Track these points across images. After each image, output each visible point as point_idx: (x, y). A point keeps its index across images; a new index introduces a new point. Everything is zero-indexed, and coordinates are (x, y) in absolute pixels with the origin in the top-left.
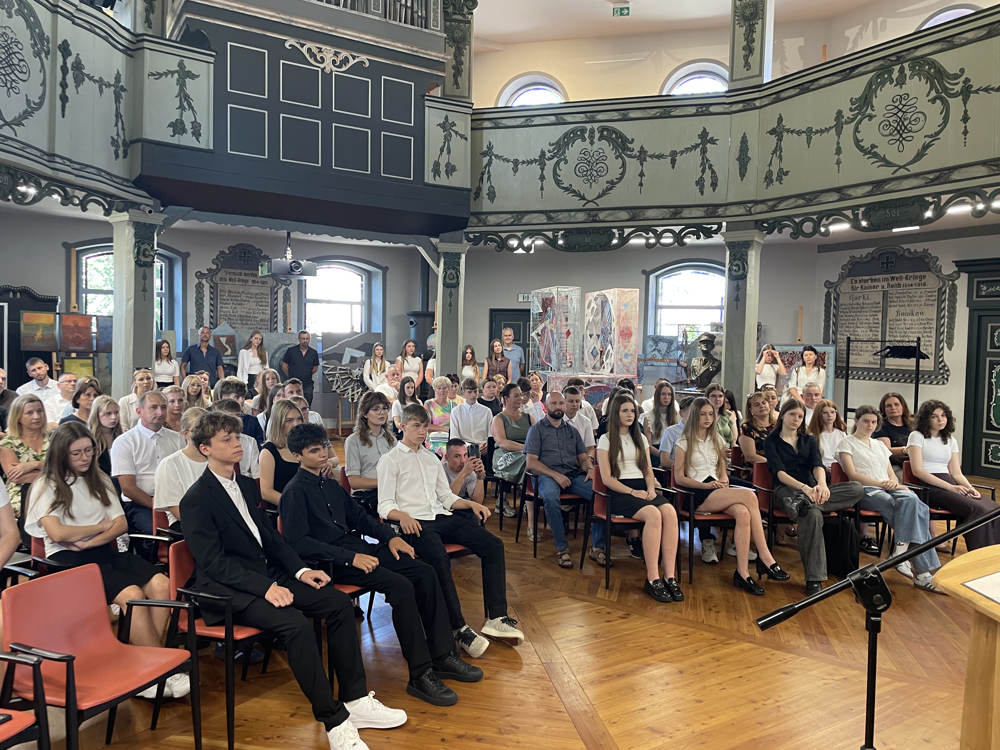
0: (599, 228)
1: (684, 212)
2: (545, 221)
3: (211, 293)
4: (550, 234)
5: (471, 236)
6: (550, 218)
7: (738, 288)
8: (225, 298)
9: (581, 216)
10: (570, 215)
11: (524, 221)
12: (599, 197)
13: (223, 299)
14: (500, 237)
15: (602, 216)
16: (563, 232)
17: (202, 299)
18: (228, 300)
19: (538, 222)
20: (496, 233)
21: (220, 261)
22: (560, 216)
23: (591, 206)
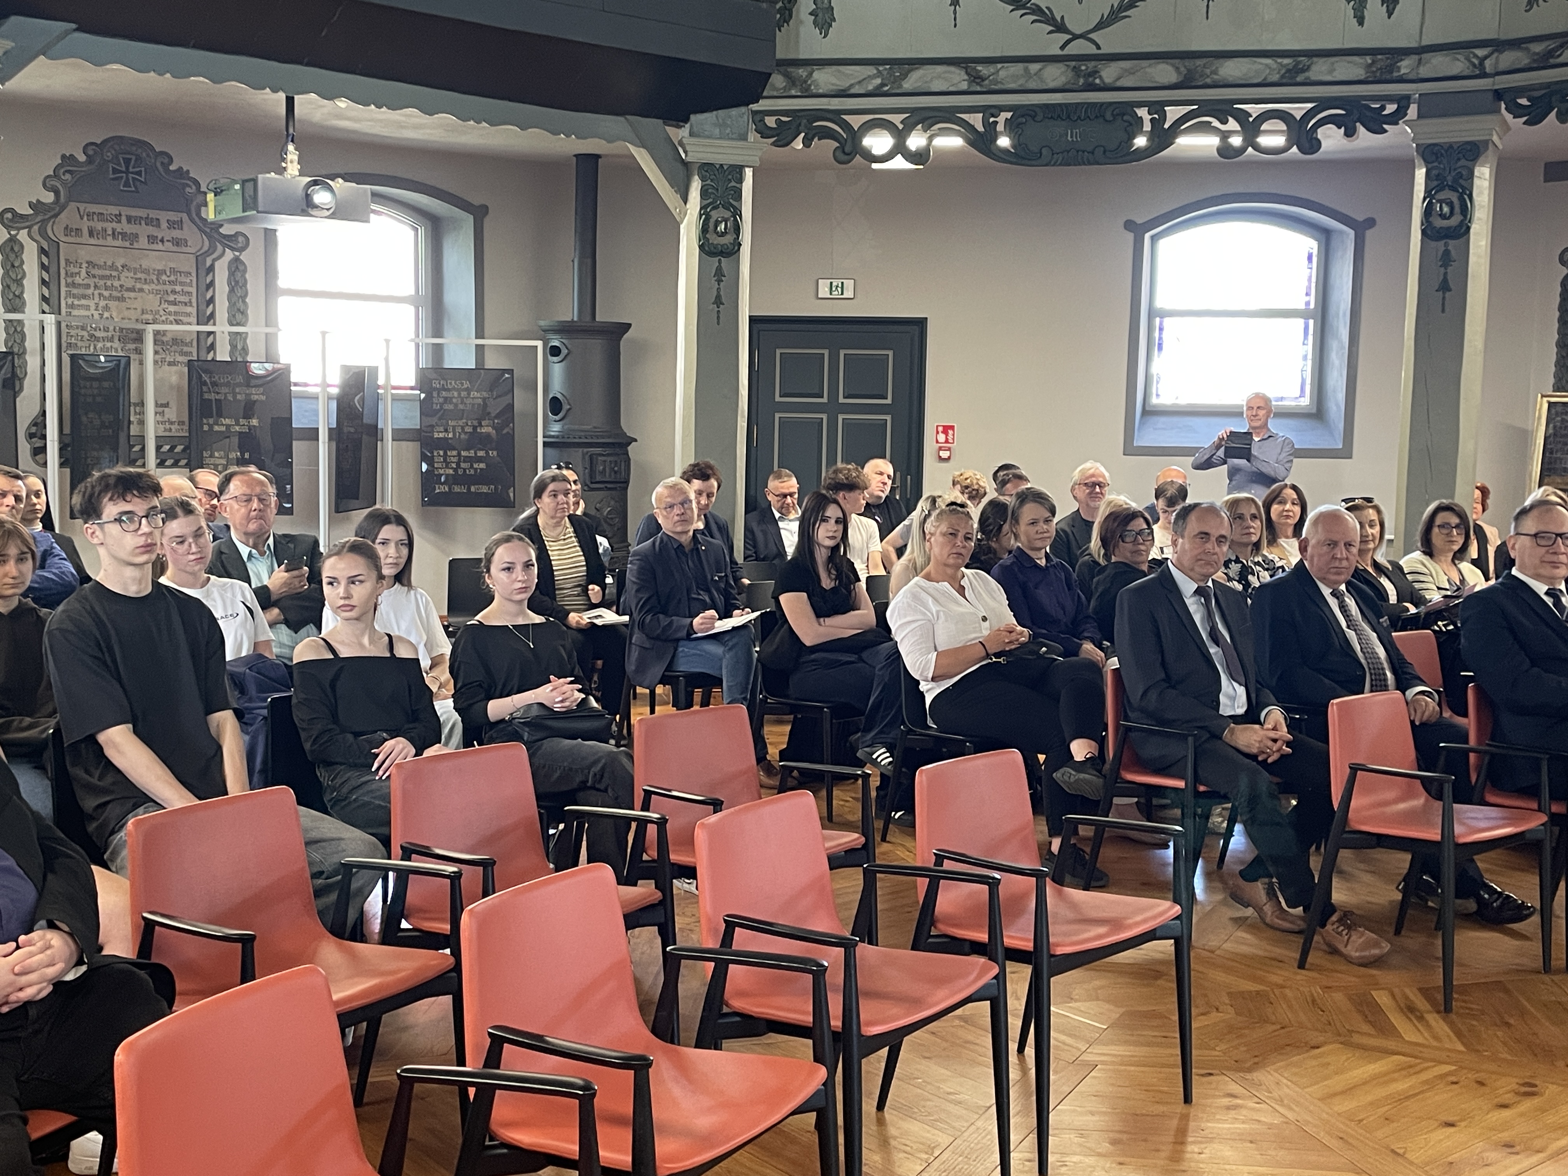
0: (1102, 104)
1: (1314, 68)
2: (964, 86)
3: (43, 267)
4: (976, 120)
5: (771, 121)
6: (976, 78)
8: (78, 280)
9: (1055, 75)
10: (1026, 70)
11: (908, 85)
12: (1100, 26)
14: (846, 126)
15: (1109, 73)
16: (1009, 115)
17: (19, 282)
18: (88, 286)
19: (944, 88)
20: (835, 115)
21: (64, 183)
22: (1002, 74)
23: (1079, 47)
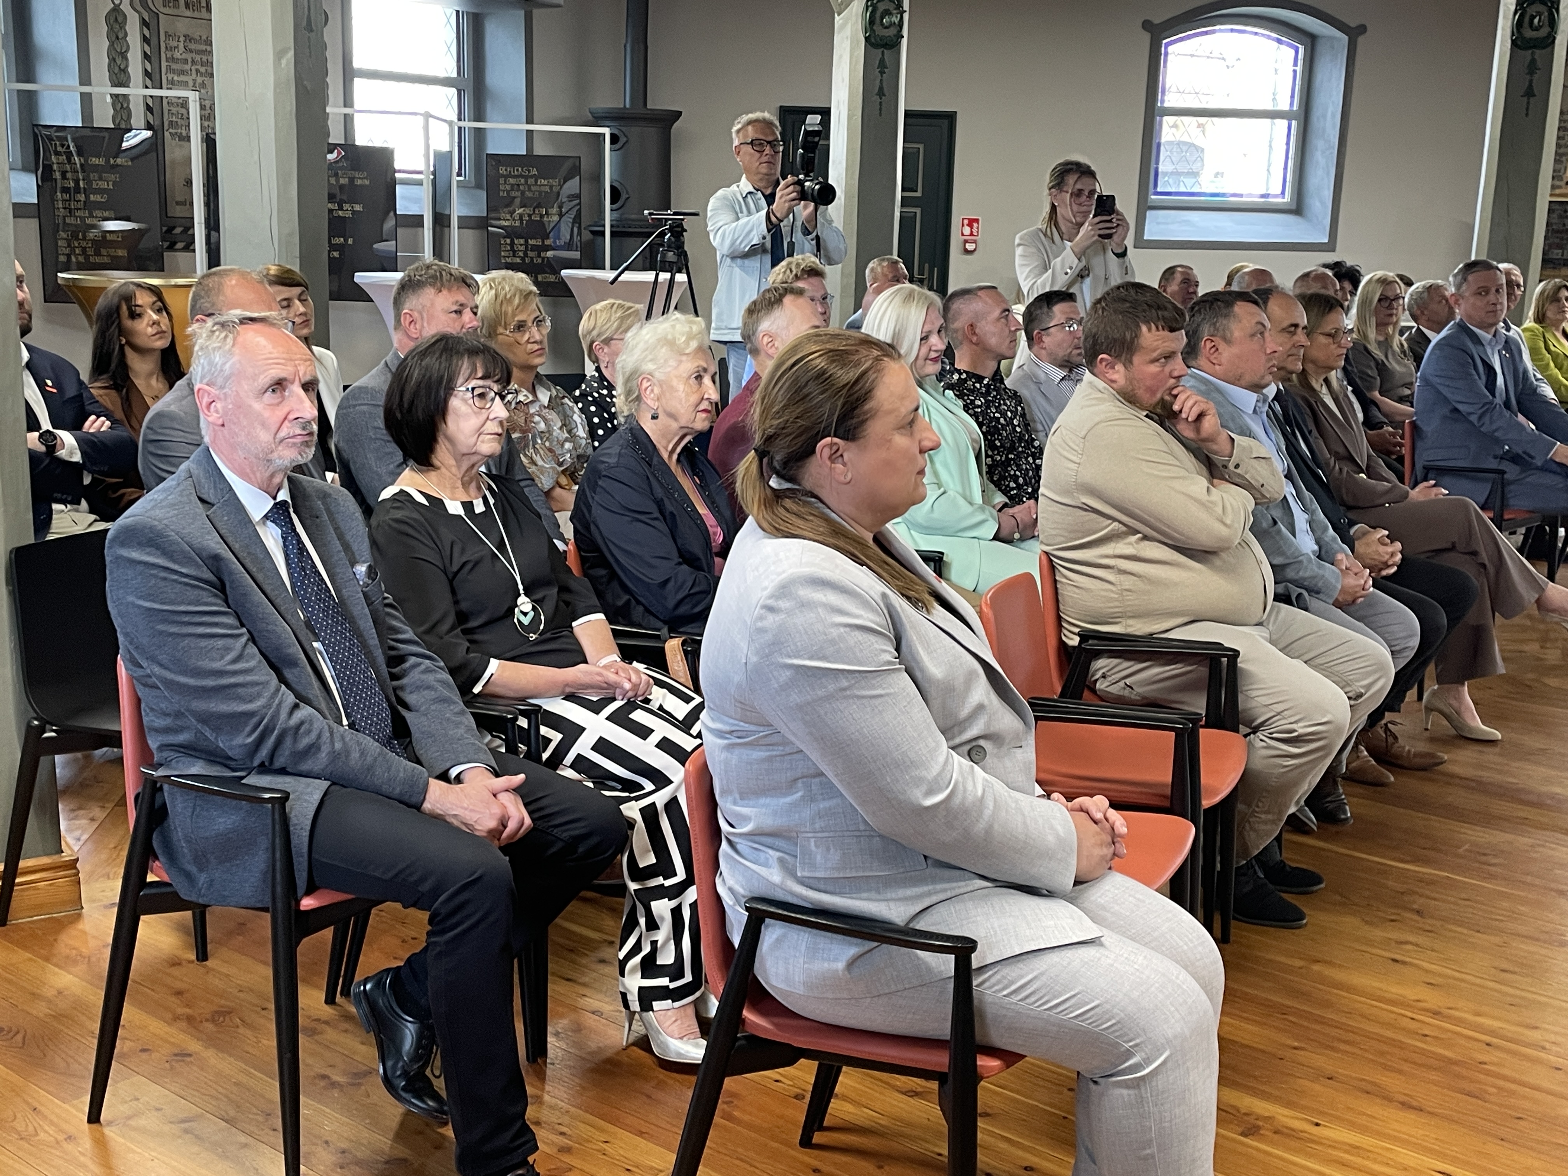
3: (145, 40)
7: (1532, 68)
8: (177, 55)
13: (173, 59)
17: (124, 55)
18: (185, 61)
